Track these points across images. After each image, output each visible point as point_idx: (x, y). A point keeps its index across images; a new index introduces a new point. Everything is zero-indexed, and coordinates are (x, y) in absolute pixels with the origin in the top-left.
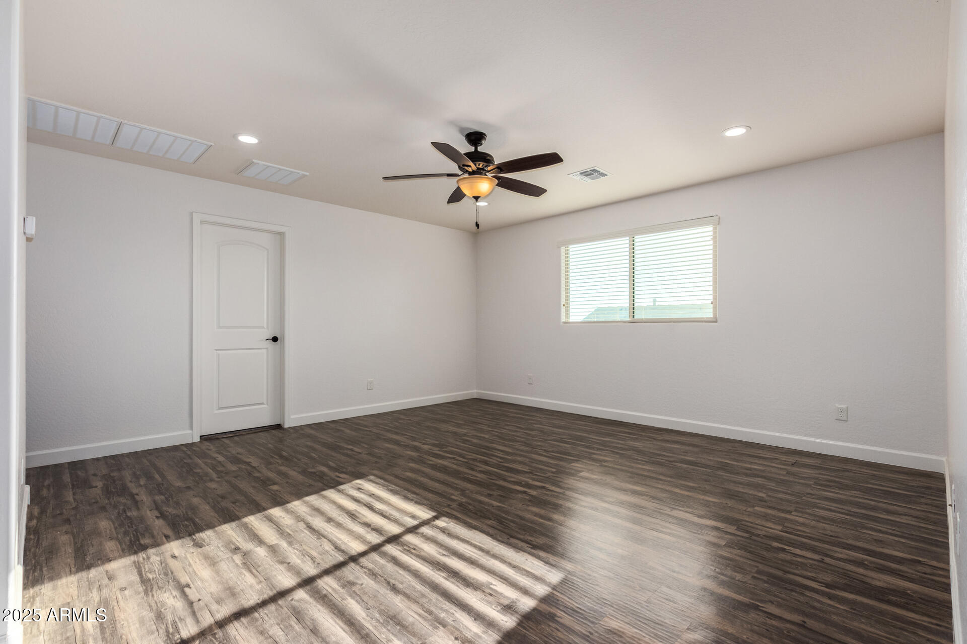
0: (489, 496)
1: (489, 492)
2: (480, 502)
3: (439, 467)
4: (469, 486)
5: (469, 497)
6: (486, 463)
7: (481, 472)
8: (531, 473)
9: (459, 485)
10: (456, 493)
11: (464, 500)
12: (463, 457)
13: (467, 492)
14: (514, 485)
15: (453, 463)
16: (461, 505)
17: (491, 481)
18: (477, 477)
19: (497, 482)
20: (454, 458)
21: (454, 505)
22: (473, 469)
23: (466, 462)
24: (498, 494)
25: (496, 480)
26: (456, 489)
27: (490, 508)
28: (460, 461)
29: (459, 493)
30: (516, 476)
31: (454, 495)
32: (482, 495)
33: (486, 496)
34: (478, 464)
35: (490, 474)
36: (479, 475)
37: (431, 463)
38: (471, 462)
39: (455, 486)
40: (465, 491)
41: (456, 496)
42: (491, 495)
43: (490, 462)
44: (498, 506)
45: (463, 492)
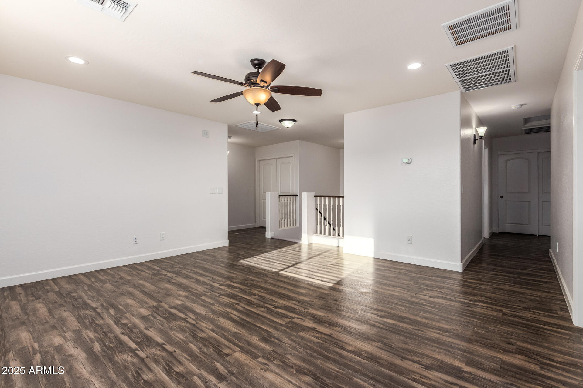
0: (253, 280)
1: (253, 282)
2: (258, 278)
3: (285, 298)
4: (263, 285)
5: (263, 279)
6: (250, 303)
7: (254, 295)
8: (221, 294)
9: (269, 285)
10: (270, 281)
11: (266, 278)
12: (268, 309)
13: (264, 282)
14: (237, 286)
15: (276, 302)
16: (267, 276)
17: (250, 289)
18: (258, 291)
19: (246, 288)
20: (276, 307)
21: (270, 276)
22: (261, 296)
23: (265, 303)
24: (248, 282)
25: (246, 289)
26: (270, 283)
27: (253, 275)
28: (270, 305)
29: (269, 281)
30: (233, 292)
31: (271, 280)
32: (257, 281)
33: (255, 280)
34: (256, 301)
35: (249, 293)
36: (256, 292)
37: (293, 302)
38: (262, 303)
39: (271, 285)
40: (265, 282)
41: (270, 280)
42: (252, 281)
43: (246, 304)
44: (250, 276)
45: (266, 282)
